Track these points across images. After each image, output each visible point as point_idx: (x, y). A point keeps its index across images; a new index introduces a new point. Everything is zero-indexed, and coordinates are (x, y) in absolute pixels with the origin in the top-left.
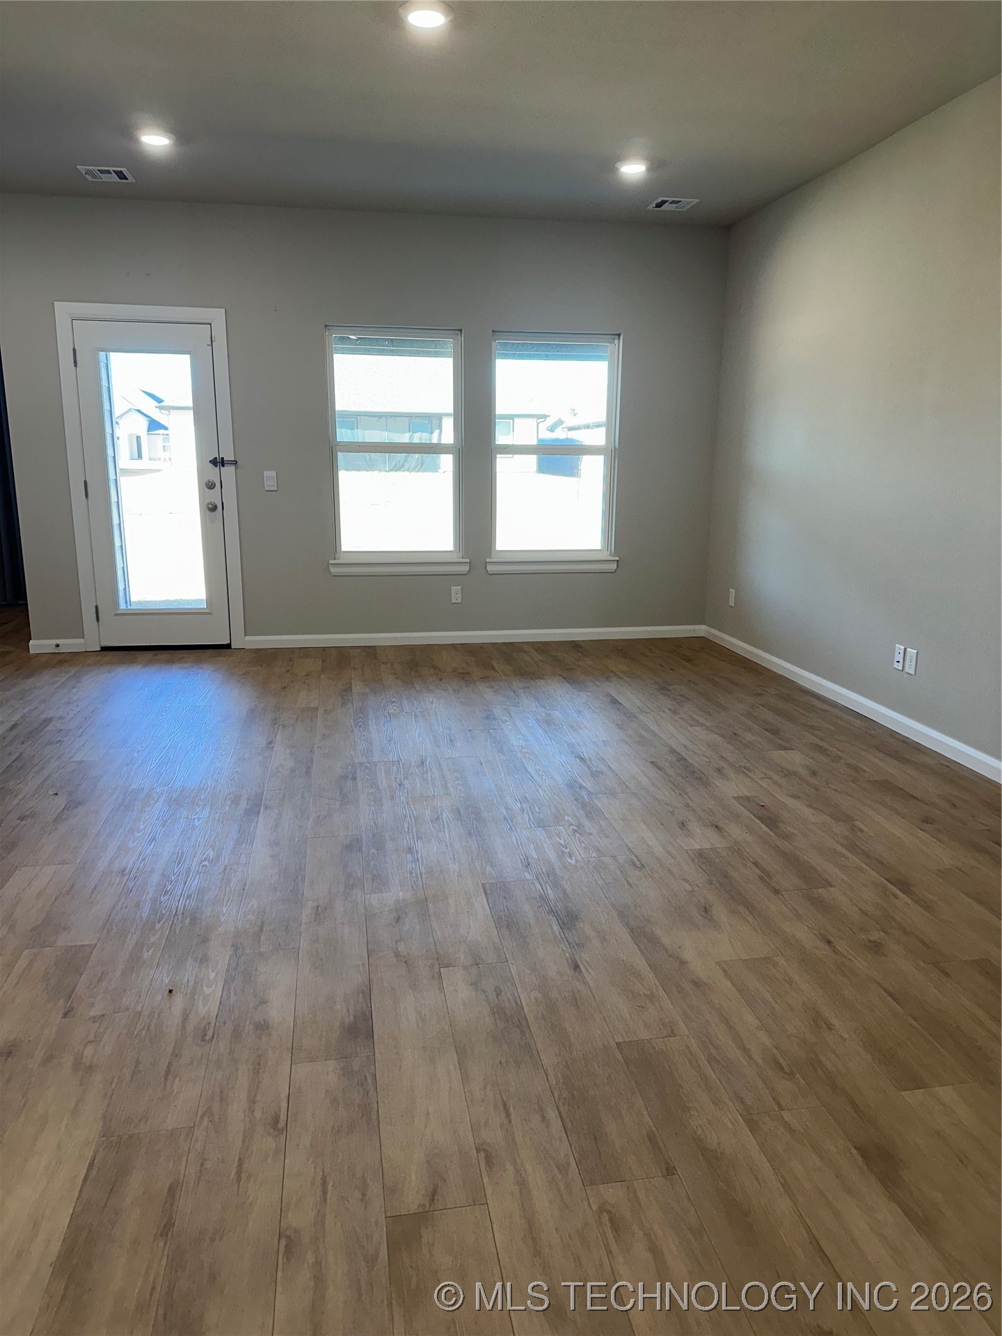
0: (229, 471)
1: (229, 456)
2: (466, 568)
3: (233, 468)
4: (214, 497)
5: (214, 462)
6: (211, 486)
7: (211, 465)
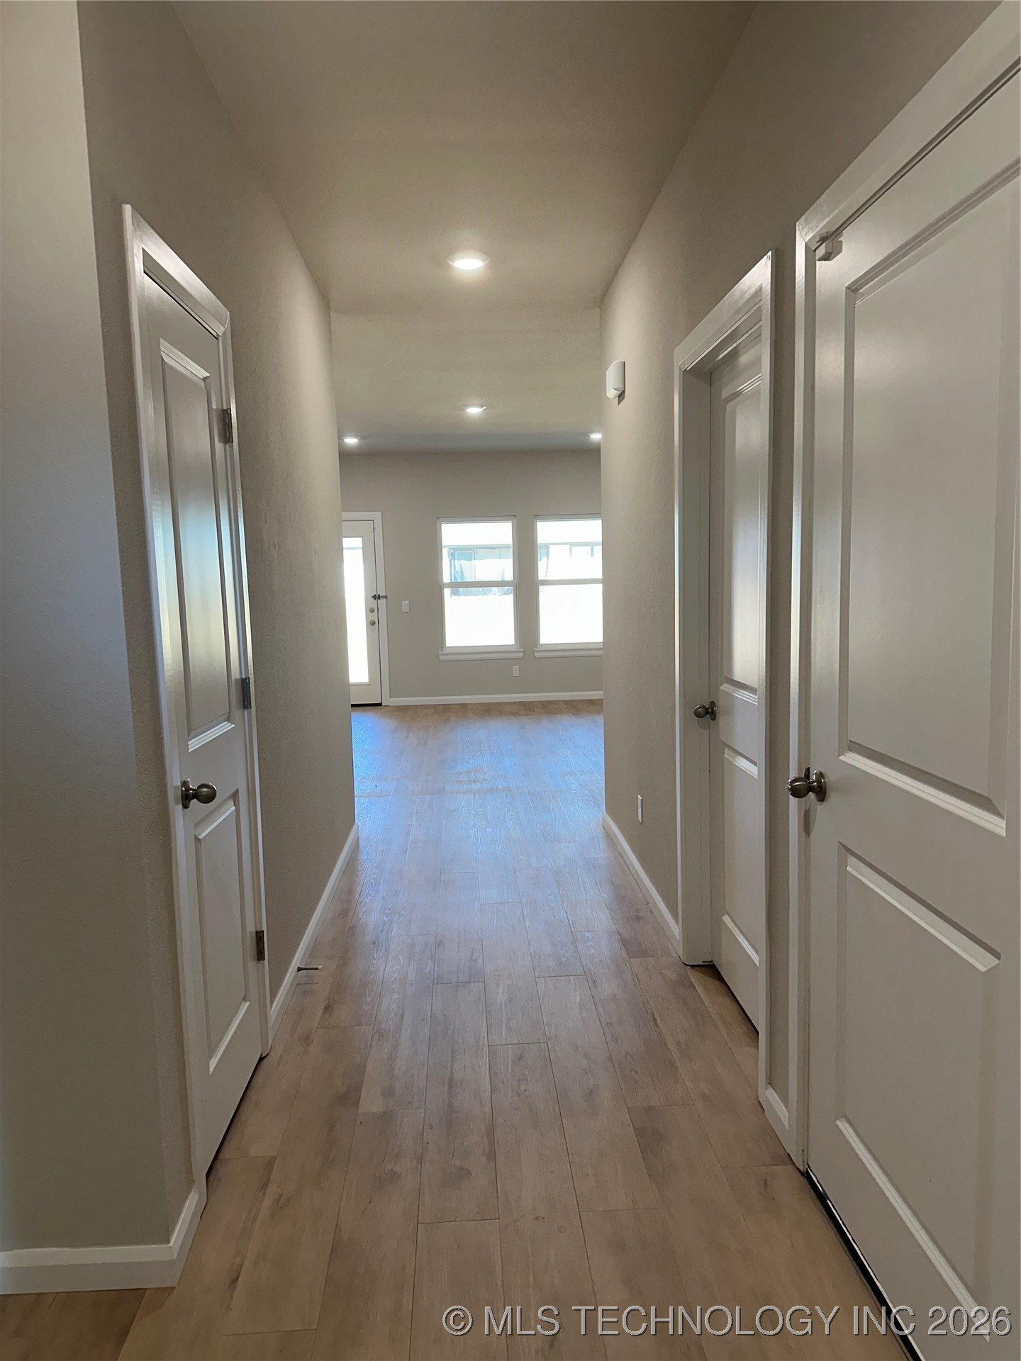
0: (382, 601)
1: (382, 594)
2: (522, 655)
3: (384, 600)
4: (374, 617)
5: (374, 597)
6: (372, 611)
7: (373, 599)
